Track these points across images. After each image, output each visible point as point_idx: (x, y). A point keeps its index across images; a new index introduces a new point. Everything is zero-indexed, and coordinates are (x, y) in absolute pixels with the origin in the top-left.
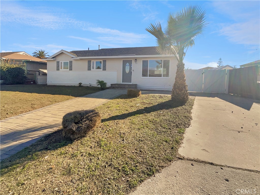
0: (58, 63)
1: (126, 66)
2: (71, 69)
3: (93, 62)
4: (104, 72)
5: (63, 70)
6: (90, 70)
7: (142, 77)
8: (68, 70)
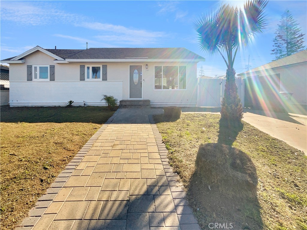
0: (29, 68)
1: (134, 74)
2: (52, 79)
3: (88, 68)
4: (105, 82)
5: (38, 79)
6: (84, 80)
7: (155, 89)
8: (48, 80)
